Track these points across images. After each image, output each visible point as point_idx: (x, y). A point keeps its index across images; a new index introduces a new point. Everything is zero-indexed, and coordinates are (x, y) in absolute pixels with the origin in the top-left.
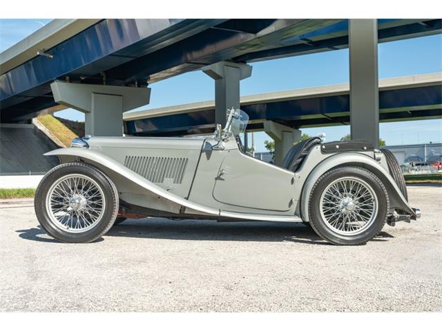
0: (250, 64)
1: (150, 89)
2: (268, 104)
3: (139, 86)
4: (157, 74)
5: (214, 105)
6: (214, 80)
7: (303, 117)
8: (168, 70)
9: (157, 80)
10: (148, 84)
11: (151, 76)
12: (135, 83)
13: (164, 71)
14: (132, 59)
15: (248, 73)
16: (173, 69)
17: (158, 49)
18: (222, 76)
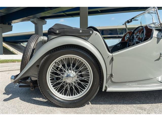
0: (46, 20)
1: (12, 26)
3: (8, 24)
4: (15, 20)
5: (34, 33)
8: (19, 19)
9: (15, 23)
10: (11, 24)
11: (12, 21)
12: (6, 24)
13: (18, 20)
14: (6, 14)
15: (45, 23)
16: (21, 19)
17: (15, 11)
18: (37, 23)
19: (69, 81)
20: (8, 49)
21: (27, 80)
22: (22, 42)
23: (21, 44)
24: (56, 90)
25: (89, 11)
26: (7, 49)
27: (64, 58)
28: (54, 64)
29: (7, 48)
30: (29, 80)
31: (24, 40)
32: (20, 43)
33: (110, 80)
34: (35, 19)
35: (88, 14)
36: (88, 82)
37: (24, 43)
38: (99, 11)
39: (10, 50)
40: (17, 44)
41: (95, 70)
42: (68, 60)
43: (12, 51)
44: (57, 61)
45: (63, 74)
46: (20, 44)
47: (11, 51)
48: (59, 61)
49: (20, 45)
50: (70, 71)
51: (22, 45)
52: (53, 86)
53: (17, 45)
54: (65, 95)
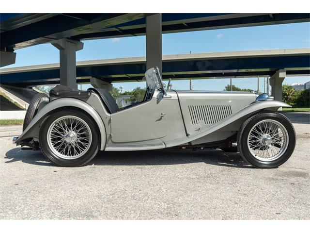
0: (83, 41)
1: (16, 53)
2: (92, 67)
3: (7, 51)
4: (21, 43)
5: (59, 66)
6: (59, 50)
7: (114, 76)
8: (29, 41)
9: (20, 47)
10: (14, 50)
11: (16, 45)
12: (4, 49)
13: (26, 42)
14: (3, 32)
15: (81, 47)
16: (32, 41)
17: (22, 26)
18: (65, 48)
19: (68, 140)
20: (7, 98)
21: (30, 142)
22: (36, 84)
23: (34, 88)
24: (57, 150)
25: (163, 25)
26: (5, 98)
27: (65, 119)
28: (55, 125)
29: (4, 96)
30: (32, 142)
31: (39, 81)
32: (31, 86)
33: (110, 140)
34: (61, 40)
35: (163, 30)
36: (88, 142)
37: (38, 86)
38: (186, 25)
39: (10, 100)
40: (24, 89)
41: (94, 130)
42: (68, 120)
43: (15, 102)
44: (57, 122)
45: (64, 134)
46: (31, 88)
47: (13, 102)
48: (59, 122)
49: (30, 90)
50: (70, 131)
51: (34, 90)
52: (54, 146)
53: (25, 91)
54: (66, 155)
